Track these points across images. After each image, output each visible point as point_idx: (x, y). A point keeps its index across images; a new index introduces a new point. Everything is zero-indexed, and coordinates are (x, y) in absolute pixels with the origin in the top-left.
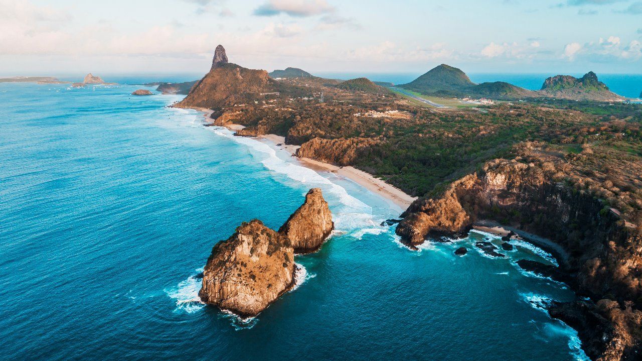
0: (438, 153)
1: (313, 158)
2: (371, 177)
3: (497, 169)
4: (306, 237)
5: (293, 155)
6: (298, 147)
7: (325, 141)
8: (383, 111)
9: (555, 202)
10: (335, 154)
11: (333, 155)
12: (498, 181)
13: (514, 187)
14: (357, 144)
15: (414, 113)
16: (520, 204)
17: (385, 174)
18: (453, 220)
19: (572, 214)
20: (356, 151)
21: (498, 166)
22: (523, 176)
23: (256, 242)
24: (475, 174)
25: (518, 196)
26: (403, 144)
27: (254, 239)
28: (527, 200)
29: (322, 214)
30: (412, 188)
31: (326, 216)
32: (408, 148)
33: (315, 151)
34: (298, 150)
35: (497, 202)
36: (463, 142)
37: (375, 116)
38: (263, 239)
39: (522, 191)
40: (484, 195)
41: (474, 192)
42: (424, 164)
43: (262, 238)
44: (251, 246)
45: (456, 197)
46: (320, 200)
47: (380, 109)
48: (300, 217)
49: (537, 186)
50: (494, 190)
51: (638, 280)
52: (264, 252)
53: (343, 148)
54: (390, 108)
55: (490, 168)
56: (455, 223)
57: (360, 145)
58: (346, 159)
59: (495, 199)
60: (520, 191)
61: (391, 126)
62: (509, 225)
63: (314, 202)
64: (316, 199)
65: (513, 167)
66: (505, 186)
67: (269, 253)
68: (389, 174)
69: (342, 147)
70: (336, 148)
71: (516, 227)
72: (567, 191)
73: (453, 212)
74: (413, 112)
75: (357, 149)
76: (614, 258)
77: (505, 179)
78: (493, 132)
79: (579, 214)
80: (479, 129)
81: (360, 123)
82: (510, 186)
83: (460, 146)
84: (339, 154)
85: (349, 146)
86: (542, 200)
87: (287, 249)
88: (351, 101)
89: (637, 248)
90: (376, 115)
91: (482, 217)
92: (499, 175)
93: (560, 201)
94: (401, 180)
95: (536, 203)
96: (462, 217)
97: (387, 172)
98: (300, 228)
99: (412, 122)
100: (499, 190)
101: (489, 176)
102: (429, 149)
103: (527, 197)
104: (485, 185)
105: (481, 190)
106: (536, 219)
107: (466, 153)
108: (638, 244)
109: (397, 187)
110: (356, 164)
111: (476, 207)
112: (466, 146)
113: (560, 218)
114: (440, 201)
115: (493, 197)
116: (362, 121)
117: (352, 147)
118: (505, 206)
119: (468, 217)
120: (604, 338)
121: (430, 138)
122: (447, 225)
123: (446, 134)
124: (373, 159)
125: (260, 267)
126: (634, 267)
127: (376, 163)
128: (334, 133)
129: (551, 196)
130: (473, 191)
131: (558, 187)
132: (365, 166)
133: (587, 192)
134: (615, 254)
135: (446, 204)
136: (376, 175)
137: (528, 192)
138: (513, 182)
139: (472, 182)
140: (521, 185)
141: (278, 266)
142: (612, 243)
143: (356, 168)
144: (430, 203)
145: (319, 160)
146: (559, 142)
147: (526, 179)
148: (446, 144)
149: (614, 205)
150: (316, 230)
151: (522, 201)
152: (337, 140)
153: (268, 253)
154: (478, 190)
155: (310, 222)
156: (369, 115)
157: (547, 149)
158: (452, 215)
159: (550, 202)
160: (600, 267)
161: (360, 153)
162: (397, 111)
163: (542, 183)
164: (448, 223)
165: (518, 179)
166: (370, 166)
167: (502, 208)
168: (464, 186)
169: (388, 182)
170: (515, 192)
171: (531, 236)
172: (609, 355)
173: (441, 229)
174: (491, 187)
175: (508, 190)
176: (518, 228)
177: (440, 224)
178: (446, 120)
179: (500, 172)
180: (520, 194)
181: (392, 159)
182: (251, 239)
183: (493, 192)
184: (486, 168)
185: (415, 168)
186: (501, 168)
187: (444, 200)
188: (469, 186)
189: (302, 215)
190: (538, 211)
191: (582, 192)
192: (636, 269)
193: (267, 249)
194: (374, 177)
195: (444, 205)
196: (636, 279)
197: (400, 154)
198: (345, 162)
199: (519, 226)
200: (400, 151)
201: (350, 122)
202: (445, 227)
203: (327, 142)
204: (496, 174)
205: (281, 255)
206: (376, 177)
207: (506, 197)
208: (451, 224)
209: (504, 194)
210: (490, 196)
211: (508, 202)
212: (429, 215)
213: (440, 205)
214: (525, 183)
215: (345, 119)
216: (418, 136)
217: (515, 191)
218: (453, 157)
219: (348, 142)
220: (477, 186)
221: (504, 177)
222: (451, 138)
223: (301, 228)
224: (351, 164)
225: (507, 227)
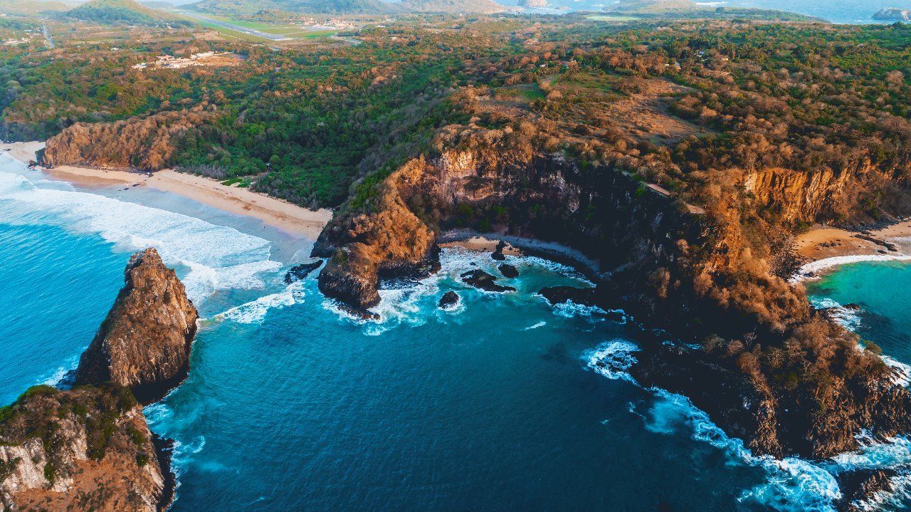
0: (321, 121)
1: (81, 164)
2: (218, 184)
3: (458, 144)
4: (153, 360)
5: (32, 164)
6: (40, 145)
7: (97, 127)
8: (187, 56)
9: (554, 183)
10: (128, 151)
11: (124, 152)
12: (461, 165)
13: (488, 170)
14: (168, 126)
15: (245, 53)
16: (501, 194)
17: (243, 174)
18: (411, 243)
19: (583, 199)
20: (170, 139)
21: (458, 139)
22: (500, 150)
23: (54, 445)
24: (422, 159)
25: (497, 184)
26: (252, 113)
27: (46, 441)
28: (511, 187)
29: (174, 302)
30: (307, 196)
31: (182, 303)
32: (263, 119)
33: (81, 150)
34: (40, 154)
35: (465, 198)
36: (352, 98)
37: (177, 66)
38: (69, 427)
39: (502, 174)
40: (441, 189)
41: (425, 187)
42: (303, 145)
43: (66, 426)
44: (43, 463)
45: (403, 203)
46: (162, 275)
47: (178, 52)
48: (129, 324)
49: (524, 164)
50: (458, 180)
51: (728, 290)
52: (81, 456)
53: (142, 137)
54: (197, 49)
55: (446, 144)
56: (415, 249)
57: (175, 128)
58: (155, 158)
59: (461, 193)
60: (499, 174)
61: (213, 81)
62: (492, 231)
63: (150, 283)
64: (154, 275)
65: (482, 138)
66: (474, 170)
67: (94, 453)
68: (250, 173)
69: (139, 136)
70: (128, 139)
71: (503, 232)
72: (573, 166)
73: (407, 231)
74: (241, 53)
75: (172, 135)
76: (686, 263)
77: (473, 159)
78: (395, 76)
79: (594, 197)
80: (371, 73)
81: (150, 80)
82: (482, 169)
83: (351, 106)
84: (138, 149)
85: (153, 132)
86: (535, 185)
87: (128, 414)
88: (111, 41)
89: (715, 243)
90: (176, 64)
91: (446, 226)
92: (463, 154)
93: (562, 181)
94: (281, 182)
95: (527, 189)
96: (425, 237)
97: (246, 169)
98: (135, 347)
99: (249, 71)
100: (465, 178)
101: (447, 157)
102: (302, 116)
103: (510, 181)
104: (442, 173)
105: (436, 182)
106: (533, 215)
107: (367, 116)
108: (716, 237)
109: (278, 197)
110: (177, 163)
111: (437, 213)
112: (364, 104)
113: (566, 208)
114: (380, 216)
115: (457, 190)
116: (155, 79)
117: (160, 132)
118: (478, 202)
119: (432, 233)
120: (745, 405)
121: (295, 97)
122: (402, 255)
123: (321, 87)
124: (208, 151)
125: (85, 499)
126: (714, 271)
127: (218, 157)
128: (106, 107)
129: (548, 176)
130: (423, 186)
131: (556, 161)
132: (197, 166)
133: (602, 162)
134: (688, 257)
135: (391, 218)
136: (228, 178)
137: (512, 174)
138: (487, 163)
139: (419, 172)
140: (499, 165)
141: (127, 473)
142: (683, 242)
143: (181, 172)
144: (362, 222)
145: (97, 167)
146: (503, 83)
147: (506, 154)
148: (327, 104)
149: (651, 178)
150: (172, 337)
151: (504, 190)
152: (122, 122)
153: (90, 454)
154: (432, 183)
155: (152, 325)
156: (163, 65)
157: (498, 98)
158: (407, 235)
159: (546, 184)
160: (672, 281)
161: (181, 143)
162: (210, 54)
163: (530, 157)
164: (402, 251)
165: (494, 156)
166: (207, 163)
167: (474, 206)
168: (407, 181)
169: (256, 189)
170: (492, 177)
171: (530, 242)
172: (764, 431)
173: (394, 264)
174: (451, 175)
175: (480, 174)
176: (506, 234)
177: (390, 256)
178: (302, 62)
179: (464, 150)
180: (498, 179)
181: (244, 144)
182: (37, 447)
183: (456, 183)
184: (440, 146)
185: (292, 154)
186: (464, 141)
187: (387, 212)
188: (415, 179)
189: (130, 318)
190: (532, 202)
191: (596, 163)
192: (716, 272)
193: (85, 445)
194: (223, 184)
195: (389, 222)
196: (725, 290)
197: (257, 133)
198: (155, 165)
199: (507, 229)
200: (254, 127)
201: (132, 81)
202: (399, 259)
203: (103, 130)
204: (458, 153)
205: (124, 440)
206: (228, 184)
207: (478, 187)
208: (408, 252)
209: (474, 183)
210: (452, 189)
211: (482, 195)
212: (368, 244)
213: (382, 222)
214: (506, 161)
215: (120, 78)
216: (274, 95)
217: (490, 175)
218: (348, 127)
219: (148, 124)
220: (429, 177)
221: (470, 156)
222: (332, 92)
223: (138, 345)
224: (168, 164)
225: (488, 235)
